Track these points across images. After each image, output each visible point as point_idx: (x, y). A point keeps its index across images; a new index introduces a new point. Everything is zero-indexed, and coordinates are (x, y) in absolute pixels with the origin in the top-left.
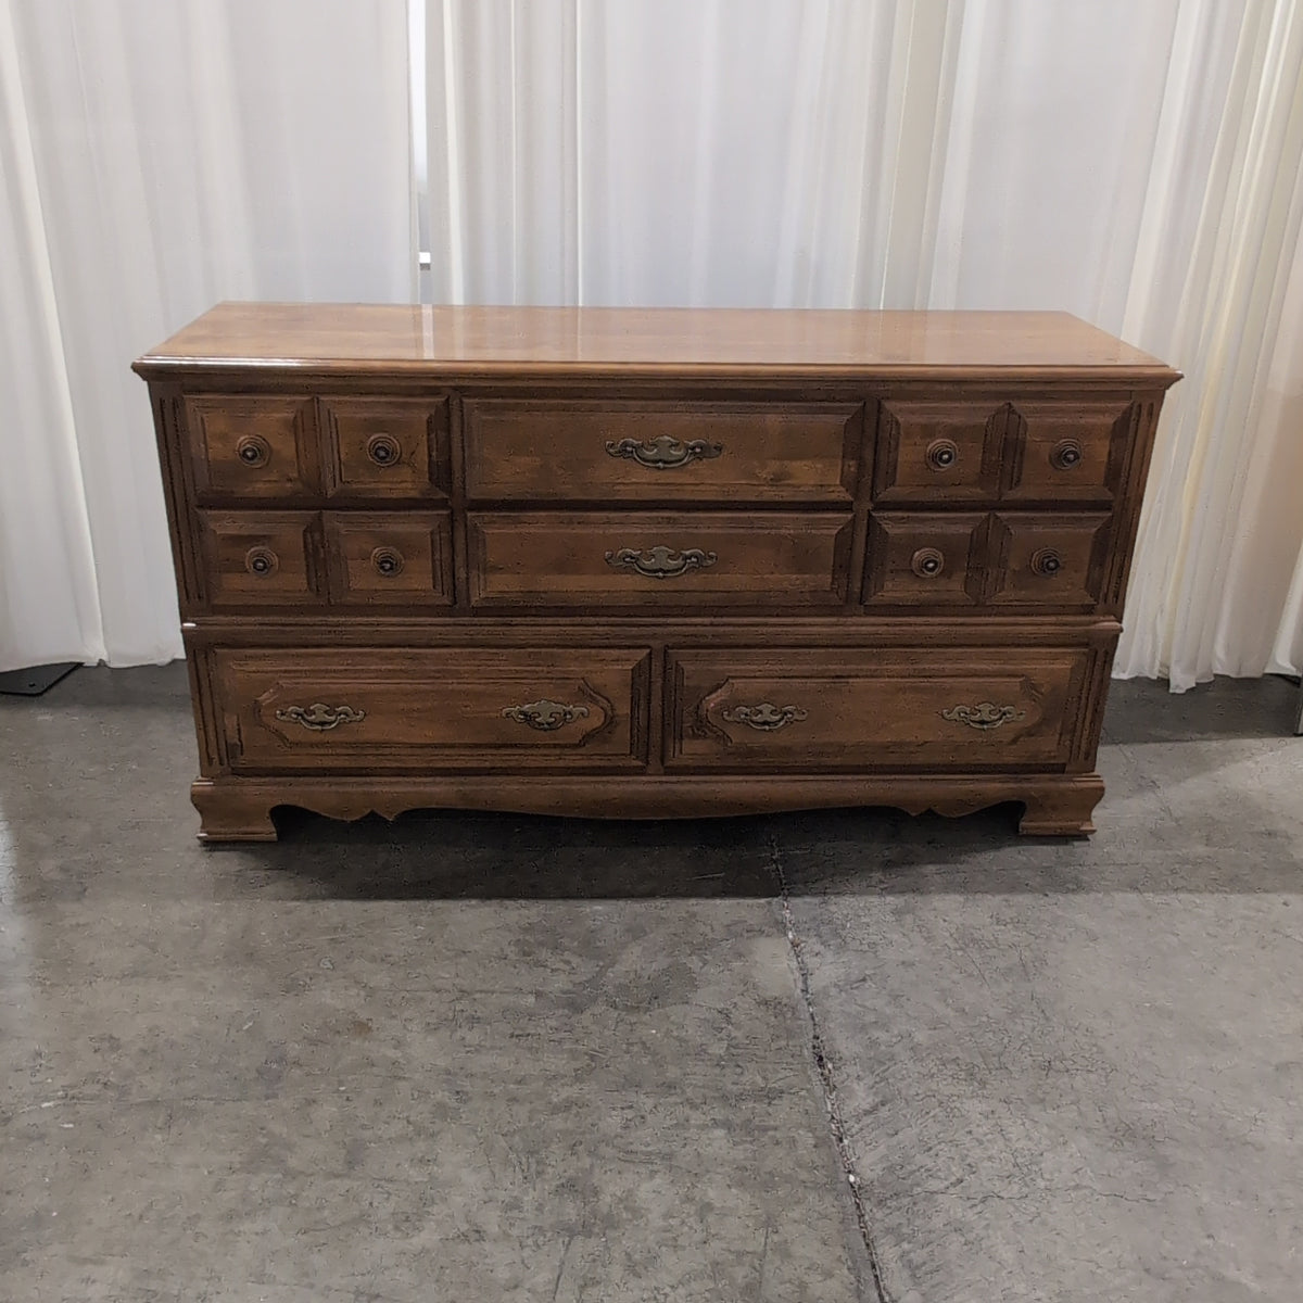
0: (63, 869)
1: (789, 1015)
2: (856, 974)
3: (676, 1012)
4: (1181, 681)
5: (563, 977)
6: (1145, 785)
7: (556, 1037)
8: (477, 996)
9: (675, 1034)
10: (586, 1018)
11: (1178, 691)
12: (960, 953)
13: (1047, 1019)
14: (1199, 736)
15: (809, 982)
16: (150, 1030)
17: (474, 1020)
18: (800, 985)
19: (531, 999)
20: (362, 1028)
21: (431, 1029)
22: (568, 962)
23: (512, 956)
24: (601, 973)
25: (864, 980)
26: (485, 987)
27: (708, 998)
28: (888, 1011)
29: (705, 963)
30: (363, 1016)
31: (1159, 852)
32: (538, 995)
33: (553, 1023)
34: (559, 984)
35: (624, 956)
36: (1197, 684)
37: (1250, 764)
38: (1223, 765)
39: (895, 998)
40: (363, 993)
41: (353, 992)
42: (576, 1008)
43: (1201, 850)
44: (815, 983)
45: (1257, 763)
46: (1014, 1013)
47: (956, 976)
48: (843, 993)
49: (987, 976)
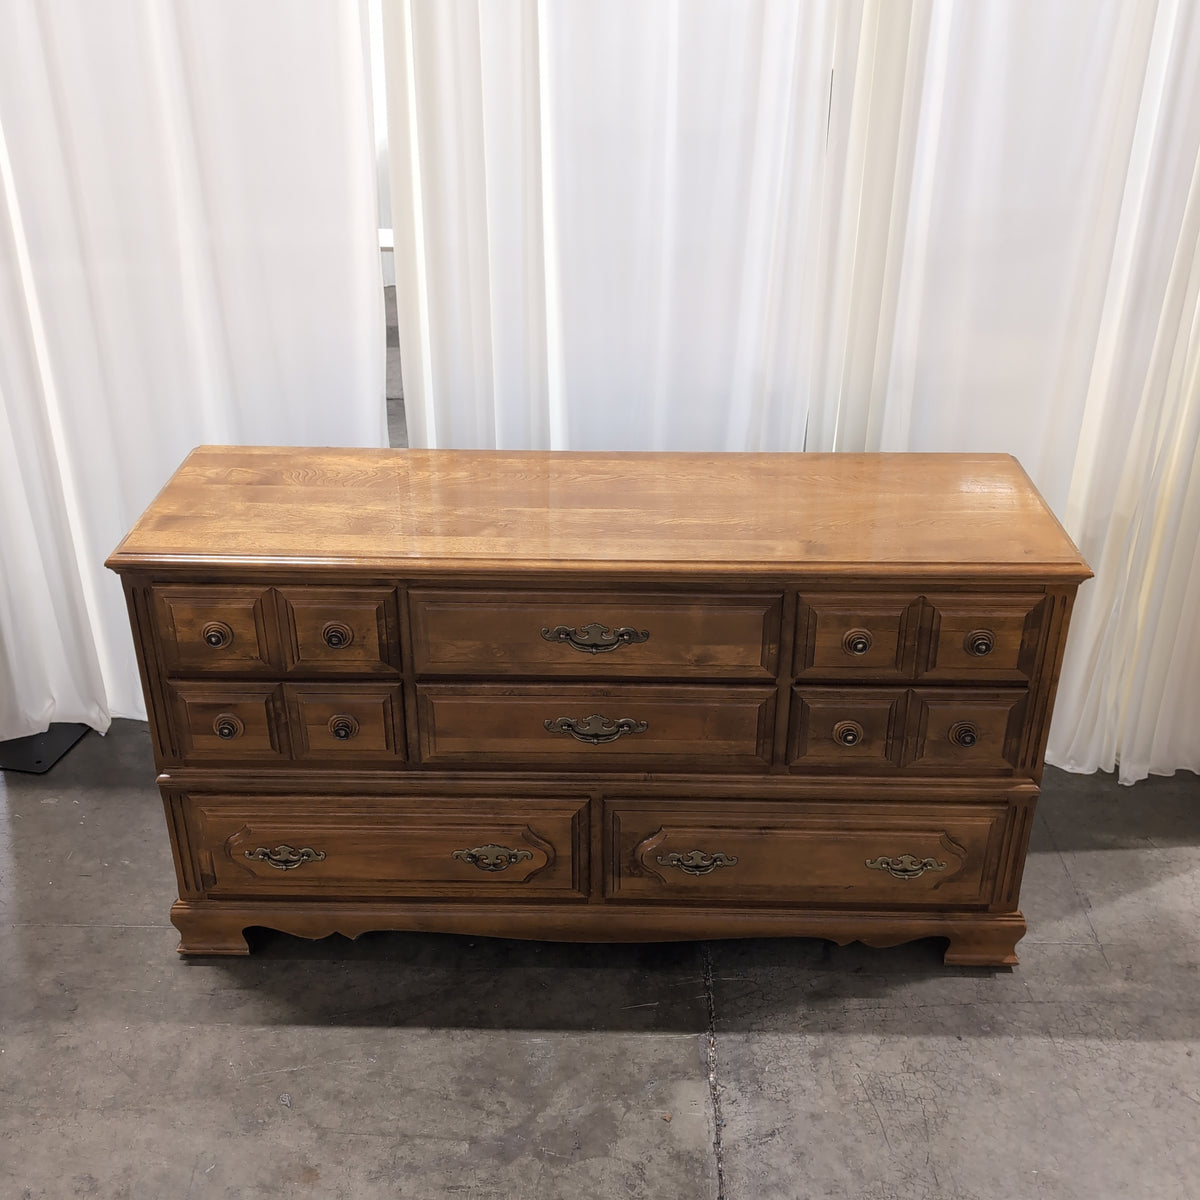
0: (59, 983)
1: (699, 1173)
2: (766, 1128)
3: (595, 1164)
4: (1130, 774)
5: (495, 1121)
6: (1079, 904)
7: (483, 1190)
8: (418, 1141)
9: (592, 1190)
10: (512, 1169)
11: (1126, 784)
12: (867, 1105)
13: (938, 1185)
14: (1141, 842)
15: (723, 1135)
16: (125, 1172)
17: (412, 1168)
18: (713, 1139)
19: (466, 1146)
20: (310, 1174)
21: (372, 1178)
22: (502, 1104)
23: (453, 1096)
24: (531, 1118)
25: (772, 1134)
26: (425, 1131)
27: (625, 1150)
28: (790, 1170)
29: (629, 1108)
30: (313, 1161)
31: (1079, 988)
32: (473, 1141)
33: (482, 1174)
34: (492, 1129)
35: (554, 1099)
36: (1149, 774)
37: (1186, 878)
38: (1159, 880)
39: (799, 1156)
40: (315, 1135)
41: (307, 1133)
42: (504, 1154)
43: (1118, 985)
44: (727, 1135)
45: (1193, 877)
46: (909, 1177)
47: (860, 1133)
48: (752, 1149)
49: (889, 1132)
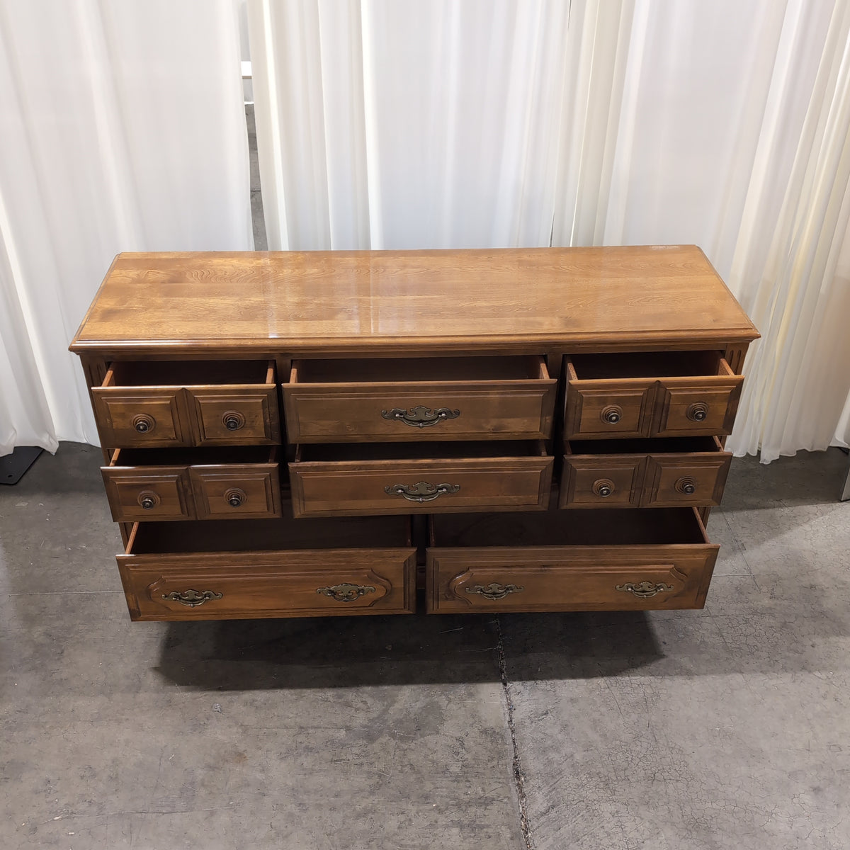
0: (48, 635)
1: (500, 742)
2: (542, 709)
3: (431, 740)
4: (768, 456)
5: (361, 715)
6: (739, 548)
7: (358, 761)
8: (311, 731)
9: (430, 757)
10: (376, 746)
11: (765, 463)
12: (607, 691)
13: (656, 741)
14: (777, 503)
15: (513, 716)
16: (113, 762)
17: (309, 750)
18: (508, 718)
19: (343, 732)
20: (240, 757)
21: (283, 758)
22: (365, 703)
23: (331, 699)
24: (385, 711)
25: (546, 714)
26: (315, 724)
27: (450, 729)
28: (560, 737)
29: (450, 701)
30: (242, 748)
31: (740, 605)
32: (348, 729)
33: (356, 750)
34: (360, 720)
35: (400, 698)
36: (780, 456)
37: (807, 527)
38: (790, 529)
39: (565, 727)
40: (240, 730)
41: (235, 730)
42: (371, 738)
43: (766, 602)
44: (517, 716)
45: (811, 526)
46: (637, 737)
47: (603, 709)
48: (534, 724)
49: (622, 708)
